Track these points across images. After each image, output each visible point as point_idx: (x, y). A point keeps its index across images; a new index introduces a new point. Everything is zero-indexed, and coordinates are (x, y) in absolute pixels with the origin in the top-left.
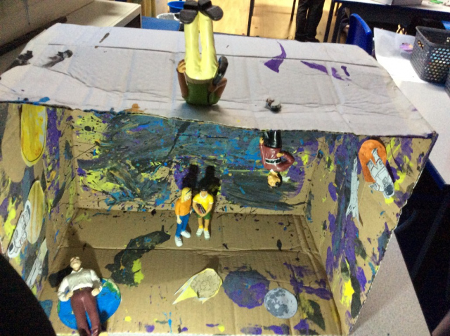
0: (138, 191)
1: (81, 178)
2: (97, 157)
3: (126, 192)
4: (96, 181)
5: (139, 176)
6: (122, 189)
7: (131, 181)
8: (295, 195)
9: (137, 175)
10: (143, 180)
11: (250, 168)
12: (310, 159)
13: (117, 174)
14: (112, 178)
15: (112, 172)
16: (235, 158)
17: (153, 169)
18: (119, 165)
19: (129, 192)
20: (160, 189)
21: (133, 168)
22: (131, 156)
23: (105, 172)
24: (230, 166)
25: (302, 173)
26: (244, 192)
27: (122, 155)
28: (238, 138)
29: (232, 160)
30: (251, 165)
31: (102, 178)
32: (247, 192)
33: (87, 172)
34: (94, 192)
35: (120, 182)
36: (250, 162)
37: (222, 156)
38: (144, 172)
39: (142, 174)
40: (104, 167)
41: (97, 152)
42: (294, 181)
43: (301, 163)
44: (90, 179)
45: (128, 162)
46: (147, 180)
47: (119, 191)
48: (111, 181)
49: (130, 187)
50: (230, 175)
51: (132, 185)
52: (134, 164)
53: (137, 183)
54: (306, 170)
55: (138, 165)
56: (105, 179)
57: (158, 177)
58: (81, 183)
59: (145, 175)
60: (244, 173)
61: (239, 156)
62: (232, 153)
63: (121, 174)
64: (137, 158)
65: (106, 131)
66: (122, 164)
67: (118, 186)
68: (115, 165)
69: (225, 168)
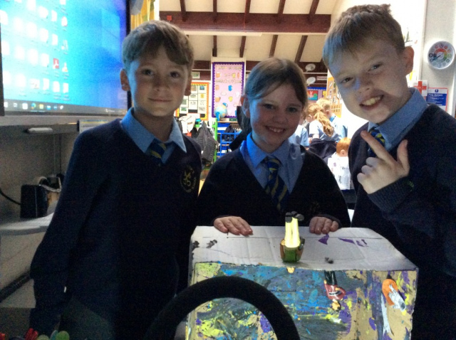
0: (236, 335)
1: (198, 327)
2: (210, 309)
3: (227, 337)
4: (208, 328)
5: (236, 323)
6: (224, 334)
7: (231, 327)
8: (347, 334)
9: (236, 321)
10: (239, 326)
11: (313, 313)
12: (353, 304)
13: (222, 322)
14: (218, 326)
15: (219, 321)
16: (302, 305)
17: (246, 317)
18: (224, 315)
19: (230, 336)
20: (250, 333)
21: (233, 317)
22: (232, 308)
23: (214, 321)
24: (299, 312)
26: (309, 333)
27: (226, 307)
28: (302, 291)
29: (300, 308)
30: (312, 310)
31: (212, 325)
32: (311, 332)
33: (202, 321)
34: (205, 337)
35: (224, 328)
36: (312, 308)
37: (292, 305)
38: (240, 319)
39: (239, 321)
40: (213, 317)
41: (211, 306)
43: (347, 307)
44: (204, 327)
45: (230, 312)
46: (242, 326)
47: (223, 336)
48: (218, 328)
49: (230, 332)
50: (299, 319)
51: (232, 330)
52: (234, 314)
53: (235, 329)
54: (351, 313)
55: (236, 314)
56: (214, 326)
57: (250, 323)
58: (197, 331)
59: (240, 322)
60: (309, 317)
61: (304, 304)
62: (299, 302)
63: (225, 322)
64: (235, 309)
66: (226, 314)
67: (222, 332)
68: (221, 315)
69: (296, 314)
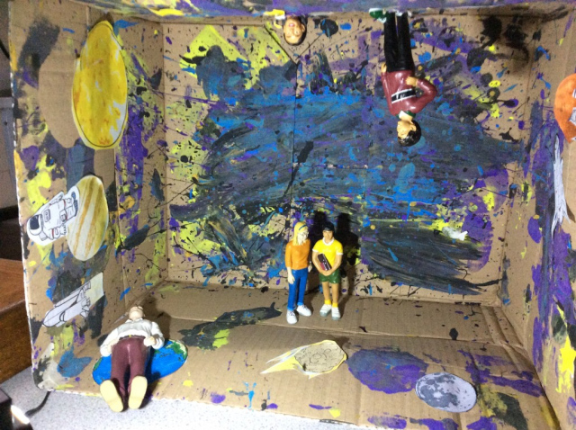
0: (244, 253)
1: (174, 234)
2: (194, 200)
3: (228, 256)
4: (192, 237)
5: (245, 230)
6: (222, 250)
7: (234, 238)
8: (481, 266)
9: (243, 227)
10: (250, 237)
11: (403, 216)
12: (497, 200)
13: (217, 227)
14: (211, 234)
15: (211, 223)
16: (379, 198)
17: (263, 219)
18: (221, 213)
19: (232, 254)
20: (273, 251)
21: (238, 217)
22: (235, 198)
23: (203, 223)
24: (372, 213)
25: (488, 226)
26: (395, 259)
27: (224, 197)
28: (380, 167)
29: (375, 203)
30: (402, 210)
31: (198, 233)
32: (399, 259)
33: (181, 224)
34: (188, 255)
35: (221, 239)
36: (401, 205)
37: (359, 197)
38: (251, 223)
39: (250, 226)
40: (201, 216)
41: (194, 193)
42: (475, 241)
43: (483, 207)
44: (184, 234)
45: (232, 207)
46: (256, 237)
47: (220, 253)
48: (210, 238)
49: (233, 248)
50: (373, 227)
51: (236, 244)
52: (239, 211)
53: (242, 241)
54: (492, 219)
55: (244, 212)
56: (202, 233)
57: (271, 232)
58: (172, 242)
59: (253, 228)
60: (394, 224)
61: (385, 195)
62: (374, 191)
63: (222, 227)
64: (243, 201)
65: (205, 162)
66: (224, 211)
67: (219, 245)
68: (215, 212)
69: (365, 217)
